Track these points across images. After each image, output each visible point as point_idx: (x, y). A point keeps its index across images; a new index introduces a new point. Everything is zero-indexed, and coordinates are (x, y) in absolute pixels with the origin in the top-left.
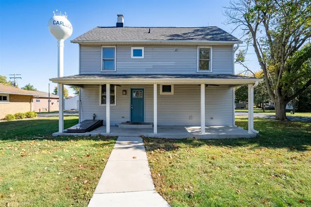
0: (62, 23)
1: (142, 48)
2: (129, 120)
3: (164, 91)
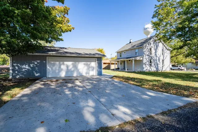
0: (148, 28)
1: (125, 51)
2: (123, 68)
3: (129, 61)
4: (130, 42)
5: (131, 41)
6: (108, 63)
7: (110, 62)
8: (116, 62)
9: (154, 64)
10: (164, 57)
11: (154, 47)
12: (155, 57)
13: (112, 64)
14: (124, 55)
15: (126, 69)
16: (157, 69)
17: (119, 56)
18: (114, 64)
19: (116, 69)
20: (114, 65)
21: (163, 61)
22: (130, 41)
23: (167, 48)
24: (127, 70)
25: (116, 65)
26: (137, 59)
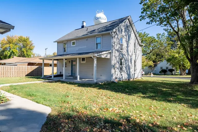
0: (100, 18)
1: (75, 41)
2: (70, 75)
3: (82, 61)
4: (83, 27)
5: (85, 24)
6: (39, 64)
7: (41, 61)
8: (55, 62)
9: (126, 68)
10: (136, 57)
11: (126, 37)
12: (127, 56)
13: (46, 65)
14: (72, 48)
15: (78, 77)
16: (129, 75)
17: (62, 50)
18: (51, 65)
19: (55, 76)
20: (51, 68)
21: (135, 62)
22: (83, 24)
23: (139, 43)
24: (80, 79)
25: (55, 69)
26: (103, 57)
